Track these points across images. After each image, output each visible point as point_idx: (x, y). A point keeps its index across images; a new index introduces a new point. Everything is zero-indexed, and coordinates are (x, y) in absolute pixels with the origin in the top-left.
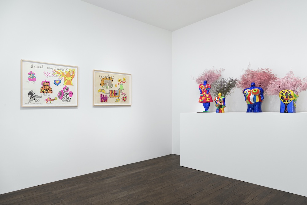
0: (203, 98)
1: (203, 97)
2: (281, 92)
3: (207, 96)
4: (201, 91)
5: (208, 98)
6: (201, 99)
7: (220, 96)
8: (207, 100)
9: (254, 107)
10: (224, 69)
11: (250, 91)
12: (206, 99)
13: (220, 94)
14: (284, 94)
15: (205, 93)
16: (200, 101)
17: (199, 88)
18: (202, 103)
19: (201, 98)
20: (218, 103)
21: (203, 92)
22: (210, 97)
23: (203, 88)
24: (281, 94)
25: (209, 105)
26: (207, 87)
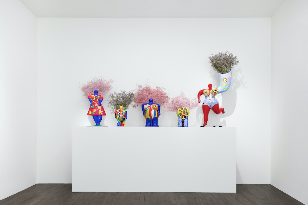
0: (95, 110)
1: (94, 108)
2: (180, 109)
3: (100, 108)
4: (91, 101)
5: (100, 111)
6: (92, 112)
7: (122, 109)
8: (99, 113)
9: (153, 122)
10: (113, 81)
11: (150, 106)
12: (98, 111)
13: (121, 107)
14: (182, 111)
15: (96, 105)
16: (90, 113)
17: (89, 99)
18: (92, 116)
19: (91, 109)
20: (121, 116)
21: (95, 103)
22: (103, 109)
23: (94, 99)
24: (180, 110)
25: (101, 119)
26: (99, 98)
